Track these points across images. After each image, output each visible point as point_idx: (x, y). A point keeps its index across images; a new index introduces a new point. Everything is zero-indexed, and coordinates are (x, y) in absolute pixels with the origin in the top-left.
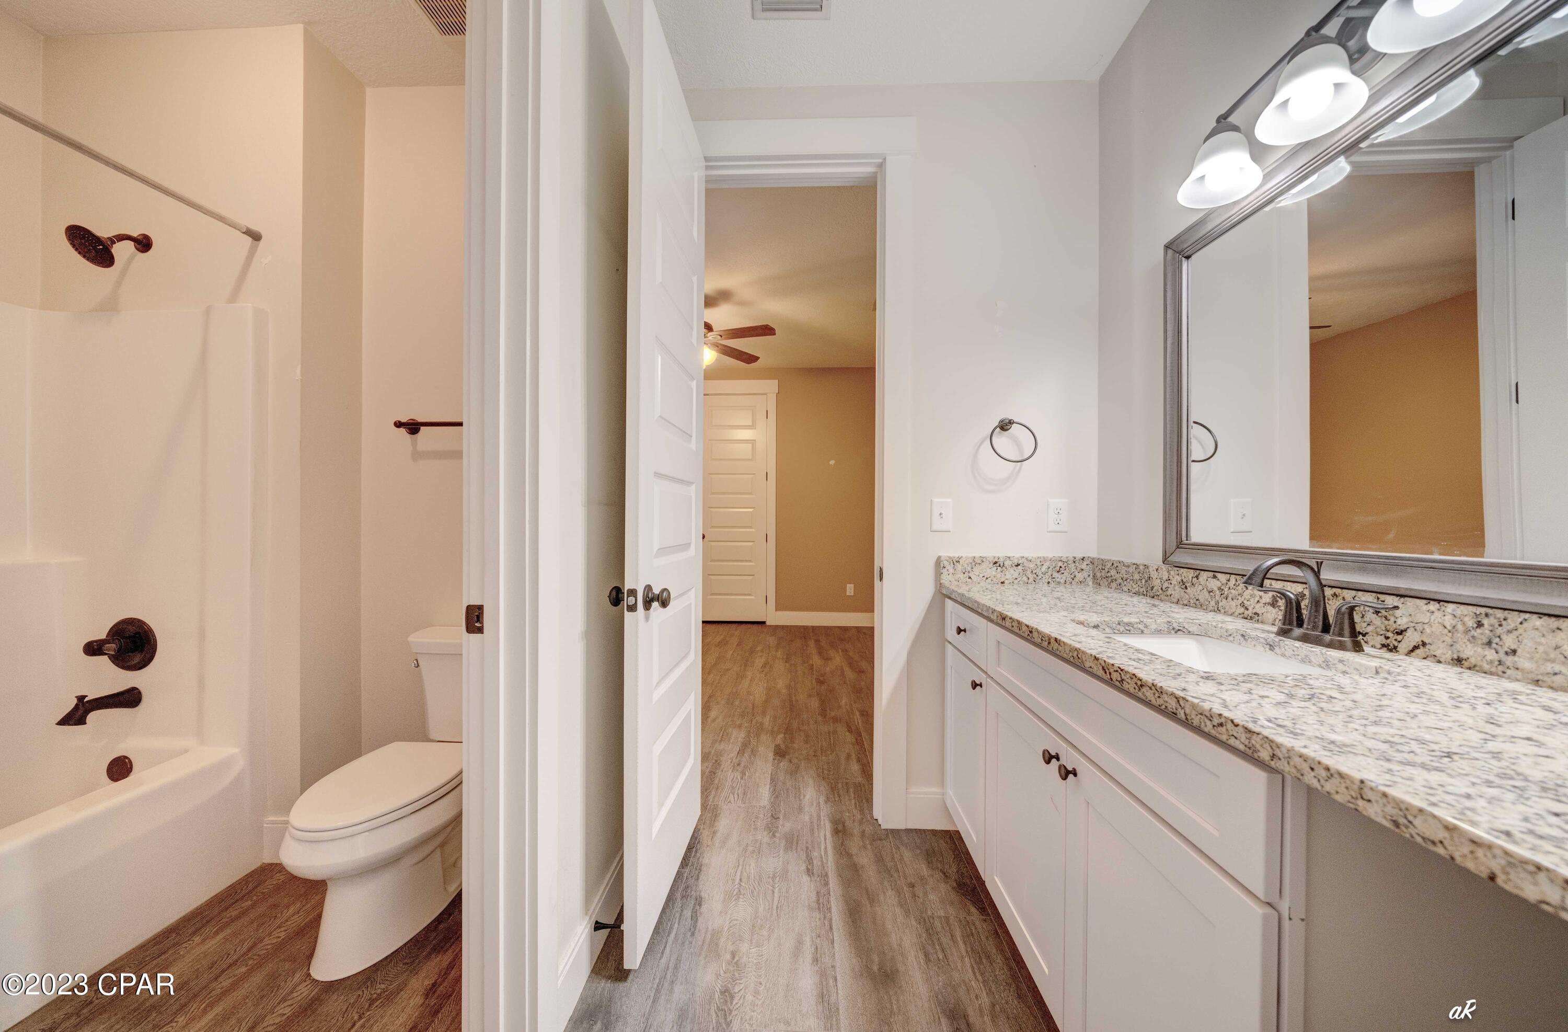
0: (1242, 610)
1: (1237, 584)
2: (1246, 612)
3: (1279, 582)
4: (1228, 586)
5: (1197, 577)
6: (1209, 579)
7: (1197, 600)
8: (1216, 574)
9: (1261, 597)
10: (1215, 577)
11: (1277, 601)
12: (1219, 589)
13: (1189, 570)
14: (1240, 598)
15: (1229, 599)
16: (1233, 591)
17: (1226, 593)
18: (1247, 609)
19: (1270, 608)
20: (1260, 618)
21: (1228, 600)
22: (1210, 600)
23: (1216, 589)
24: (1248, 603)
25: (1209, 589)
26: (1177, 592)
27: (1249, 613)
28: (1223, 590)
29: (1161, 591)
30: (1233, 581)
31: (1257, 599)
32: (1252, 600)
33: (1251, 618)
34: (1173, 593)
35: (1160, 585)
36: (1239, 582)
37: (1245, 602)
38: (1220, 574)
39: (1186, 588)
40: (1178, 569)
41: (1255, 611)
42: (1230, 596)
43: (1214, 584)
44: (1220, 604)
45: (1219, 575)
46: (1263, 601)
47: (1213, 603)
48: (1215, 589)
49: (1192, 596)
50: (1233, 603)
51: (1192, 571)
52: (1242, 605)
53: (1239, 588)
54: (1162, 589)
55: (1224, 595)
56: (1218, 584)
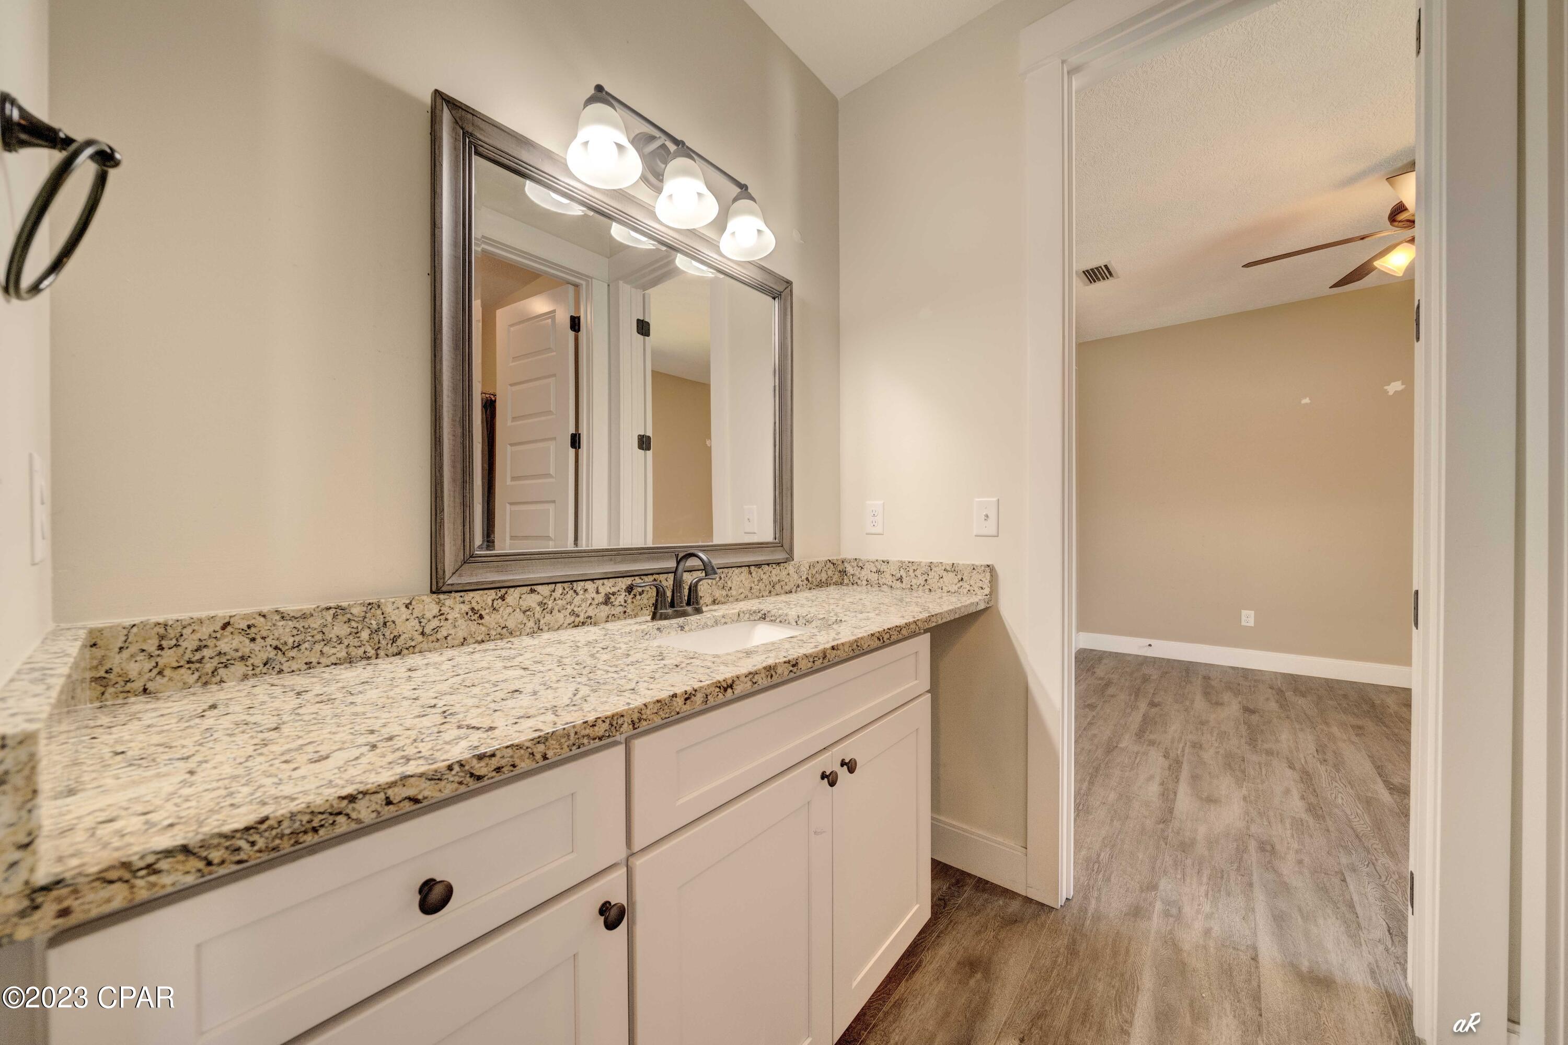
0: (572, 618)
1: (565, 592)
2: (577, 620)
3: (611, 580)
4: (552, 598)
5: (503, 598)
6: (523, 596)
7: (503, 628)
8: (533, 587)
9: (593, 599)
10: (532, 591)
11: (609, 598)
12: (541, 604)
13: (486, 592)
14: (569, 606)
15: (555, 612)
16: (560, 602)
17: (550, 606)
18: (578, 616)
19: (603, 607)
20: (592, 620)
21: (553, 614)
22: (527, 622)
23: (536, 606)
24: (580, 609)
25: (524, 608)
26: (464, 628)
27: (581, 619)
28: (545, 604)
29: (420, 638)
30: (557, 594)
31: (589, 602)
32: (584, 605)
33: (583, 623)
34: (452, 632)
35: (418, 627)
36: (567, 590)
37: (575, 609)
38: (540, 586)
39: (481, 617)
40: (462, 594)
41: (587, 615)
42: (556, 608)
43: (532, 600)
44: (542, 622)
45: (538, 588)
46: (596, 602)
47: (531, 624)
48: (534, 605)
49: (493, 625)
50: (560, 616)
51: (493, 591)
52: (573, 613)
53: (568, 596)
54: (423, 634)
55: (548, 610)
56: (538, 598)
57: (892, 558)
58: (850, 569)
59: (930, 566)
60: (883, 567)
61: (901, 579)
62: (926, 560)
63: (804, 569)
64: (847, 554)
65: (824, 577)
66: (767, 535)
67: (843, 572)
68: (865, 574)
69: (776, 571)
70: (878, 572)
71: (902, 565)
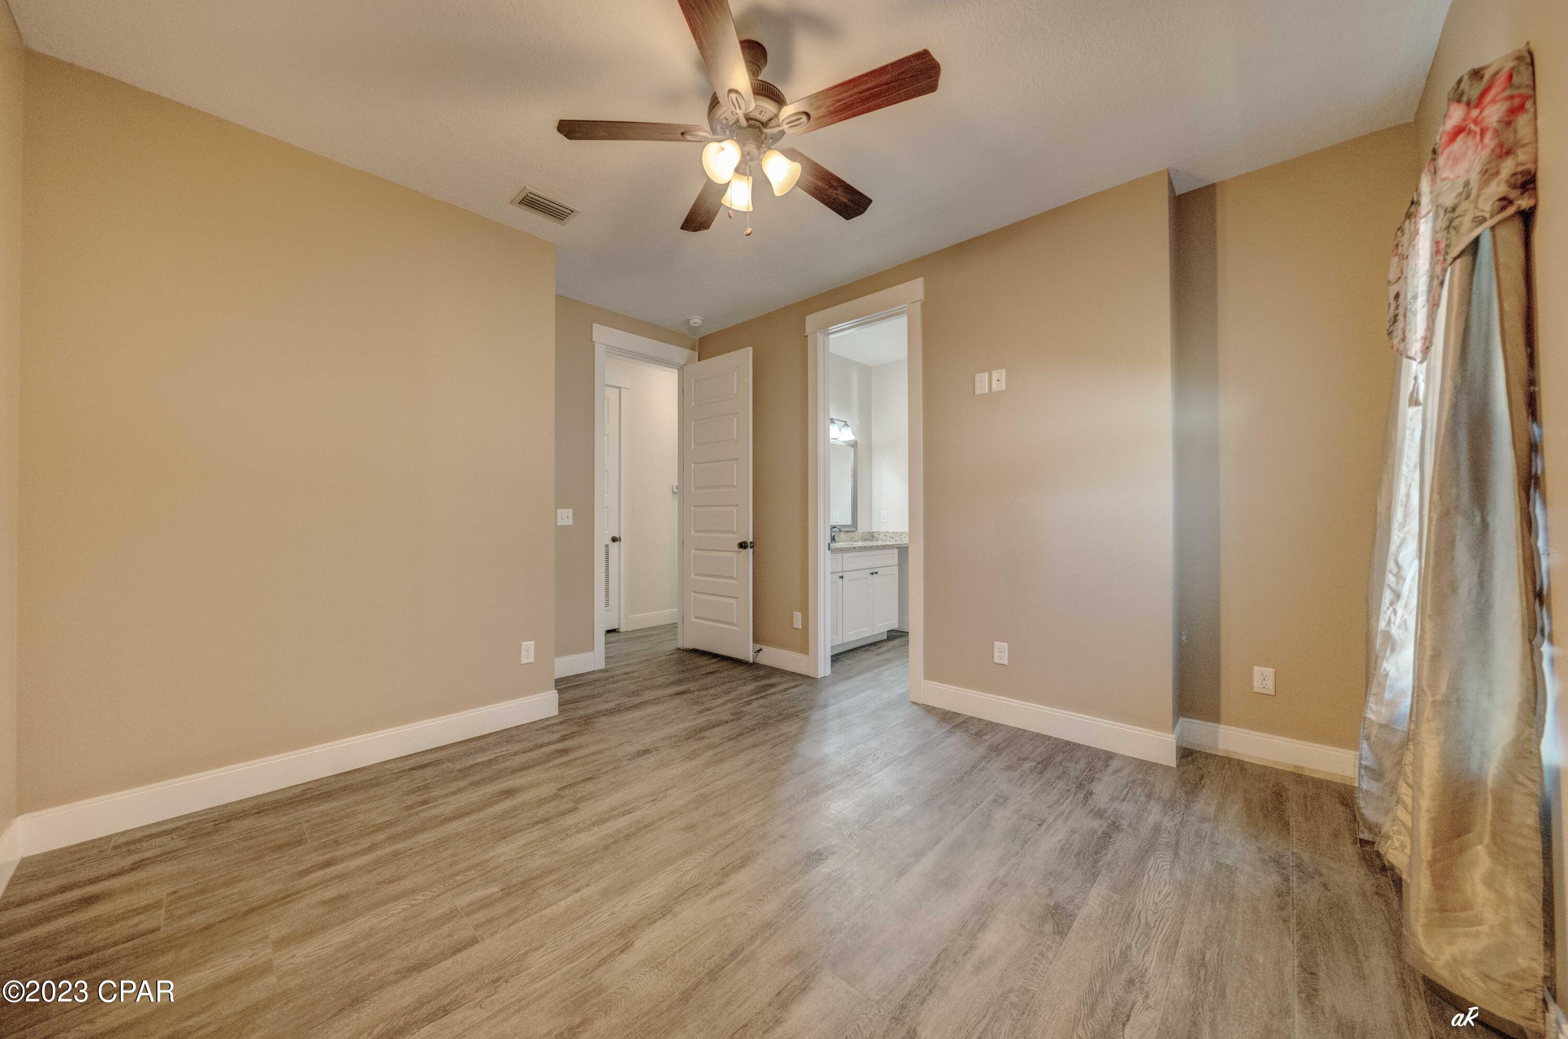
57: (890, 531)
58: (875, 535)
59: (902, 533)
60: (887, 534)
61: (893, 538)
62: (901, 531)
63: (860, 534)
64: (874, 530)
65: (867, 537)
66: (850, 523)
67: (873, 536)
68: (881, 536)
69: (852, 533)
70: (885, 536)
71: (893, 533)
